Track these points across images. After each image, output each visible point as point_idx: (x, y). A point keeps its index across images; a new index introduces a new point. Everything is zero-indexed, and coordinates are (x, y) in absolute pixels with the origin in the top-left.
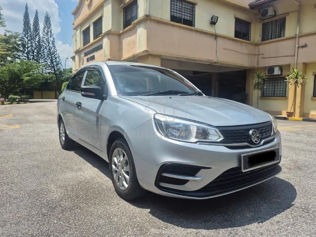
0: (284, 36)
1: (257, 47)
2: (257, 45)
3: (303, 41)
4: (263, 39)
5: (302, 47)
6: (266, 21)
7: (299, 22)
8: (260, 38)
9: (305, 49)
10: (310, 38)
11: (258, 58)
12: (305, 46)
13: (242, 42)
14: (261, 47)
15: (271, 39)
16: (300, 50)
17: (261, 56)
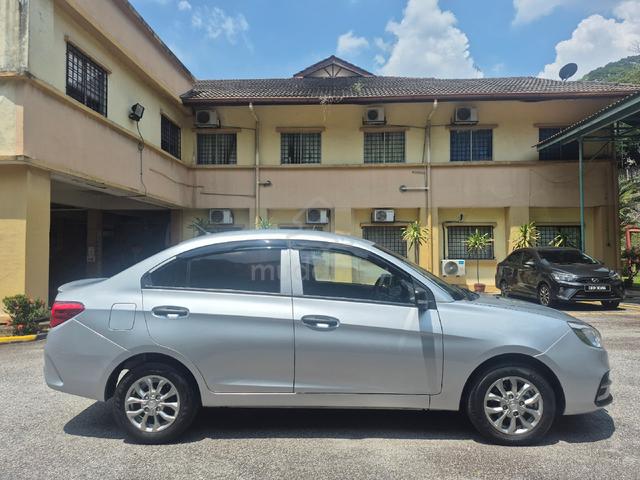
0: (235, 162)
1: (191, 173)
2: (190, 169)
3: (266, 176)
4: (199, 162)
5: (265, 185)
6: (204, 132)
7: (257, 146)
8: (195, 159)
9: (268, 188)
10: (274, 173)
11: (194, 193)
12: (268, 184)
13: (172, 160)
14: (198, 174)
15: (213, 163)
16: (262, 188)
17: (199, 190)
